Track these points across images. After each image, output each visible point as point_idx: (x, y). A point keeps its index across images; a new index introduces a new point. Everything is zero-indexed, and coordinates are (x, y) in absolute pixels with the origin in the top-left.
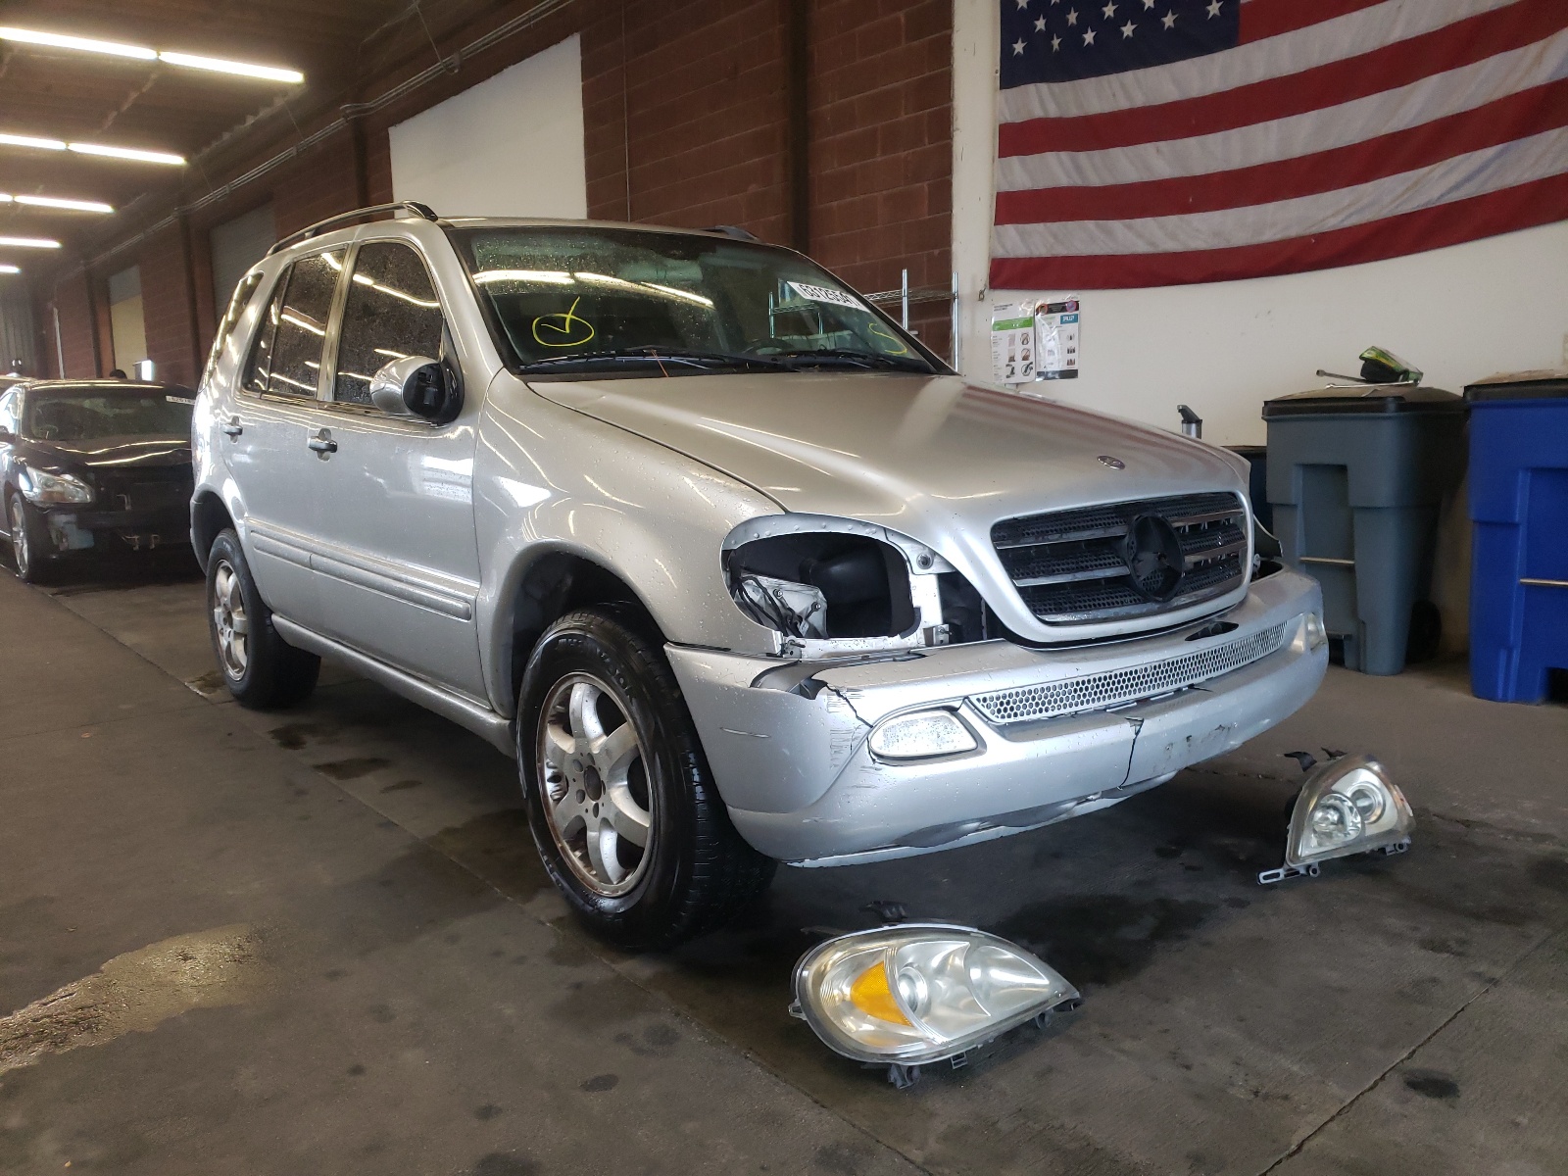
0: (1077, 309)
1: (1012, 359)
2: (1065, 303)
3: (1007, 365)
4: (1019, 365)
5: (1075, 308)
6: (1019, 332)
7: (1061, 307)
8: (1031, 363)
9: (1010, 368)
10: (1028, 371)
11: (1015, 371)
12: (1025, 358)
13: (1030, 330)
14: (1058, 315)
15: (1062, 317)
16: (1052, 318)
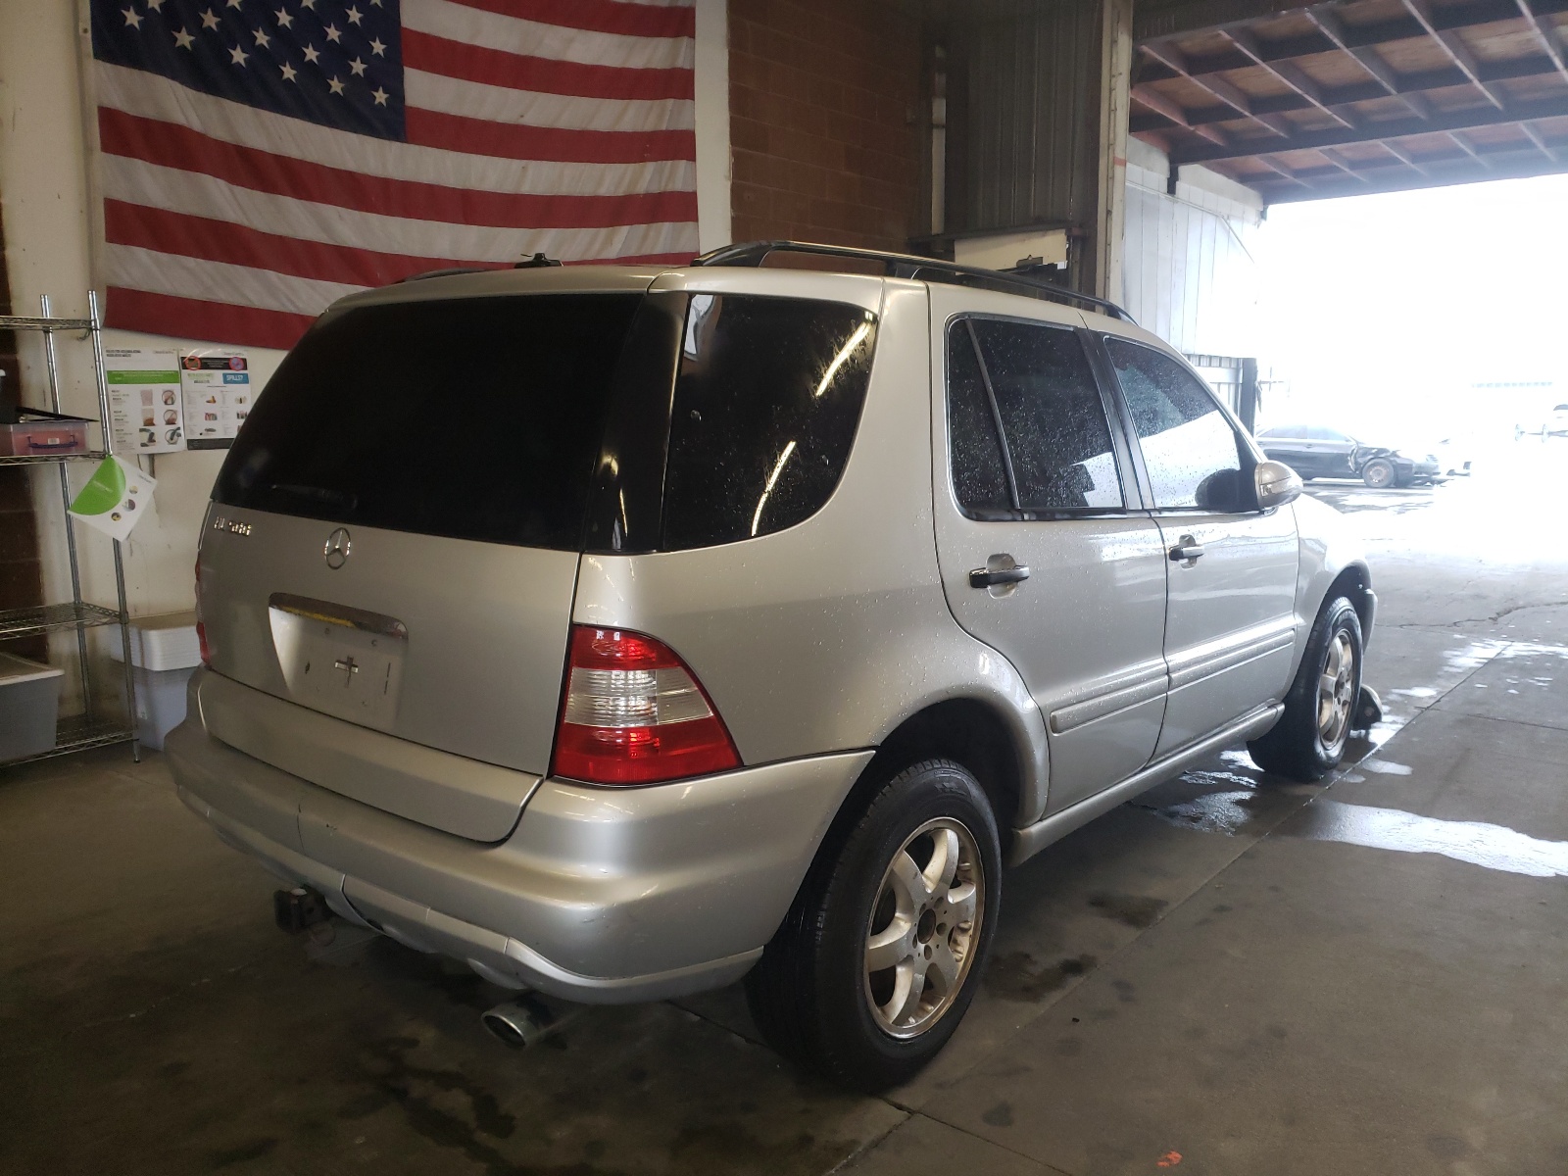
0: (245, 368)
1: (150, 422)
2: (229, 359)
3: (141, 430)
4: (161, 430)
5: (240, 367)
6: (158, 390)
7: (224, 364)
8: (179, 429)
9: (146, 435)
10: (175, 437)
11: (156, 438)
12: (171, 422)
13: (175, 387)
14: (219, 373)
15: (225, 375)
16: (208, 375)
